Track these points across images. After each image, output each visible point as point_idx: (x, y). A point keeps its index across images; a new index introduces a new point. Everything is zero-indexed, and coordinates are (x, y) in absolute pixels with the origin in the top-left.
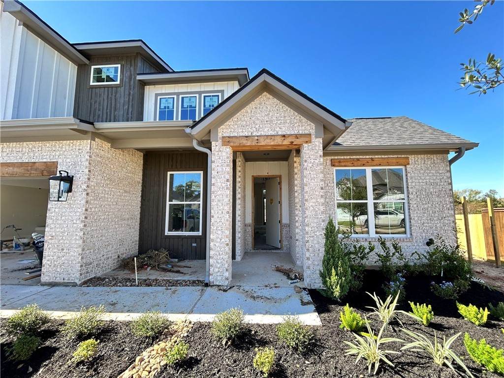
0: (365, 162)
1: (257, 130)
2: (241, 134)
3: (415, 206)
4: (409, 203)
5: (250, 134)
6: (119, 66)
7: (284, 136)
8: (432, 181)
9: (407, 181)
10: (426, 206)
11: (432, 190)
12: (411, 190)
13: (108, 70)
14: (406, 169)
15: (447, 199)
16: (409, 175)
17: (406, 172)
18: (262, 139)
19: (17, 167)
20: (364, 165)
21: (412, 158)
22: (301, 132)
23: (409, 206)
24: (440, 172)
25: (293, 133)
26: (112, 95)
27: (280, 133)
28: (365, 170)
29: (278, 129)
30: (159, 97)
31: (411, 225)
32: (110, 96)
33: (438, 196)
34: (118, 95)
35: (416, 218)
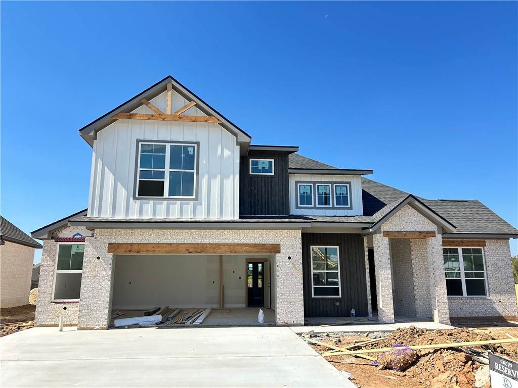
0: (458, 244)
1: (404, 228)
2: (395, 230)
3: (491, 275)
4: (487, 273)
5: (400, 230)
6: (273, 160)
7: (420, 232)
8: (500, 258)
9: (485, 258)
10: (497, 275)
11: (500, 264)
12: (487, 264)
13: (263, 163)
14: (484, 249)
15: (510, 270)
16: (486, 253)
17: (484, 251)
18: (407, 234)
19: (252, 247)
20: (457, 246)
21: (487, 242)
22: (429, 230)
23: (487, 275)
24: (505, 252)
25: (425, 230)
26: (268, 183)
27: (417, 230)
28: (457, 249)
29: (416, 228)
30: (299, 185)
31: (489, 288)
32: (267, 184)
33: (504, 269)
34: (273, 184)
35: (492, 283)
